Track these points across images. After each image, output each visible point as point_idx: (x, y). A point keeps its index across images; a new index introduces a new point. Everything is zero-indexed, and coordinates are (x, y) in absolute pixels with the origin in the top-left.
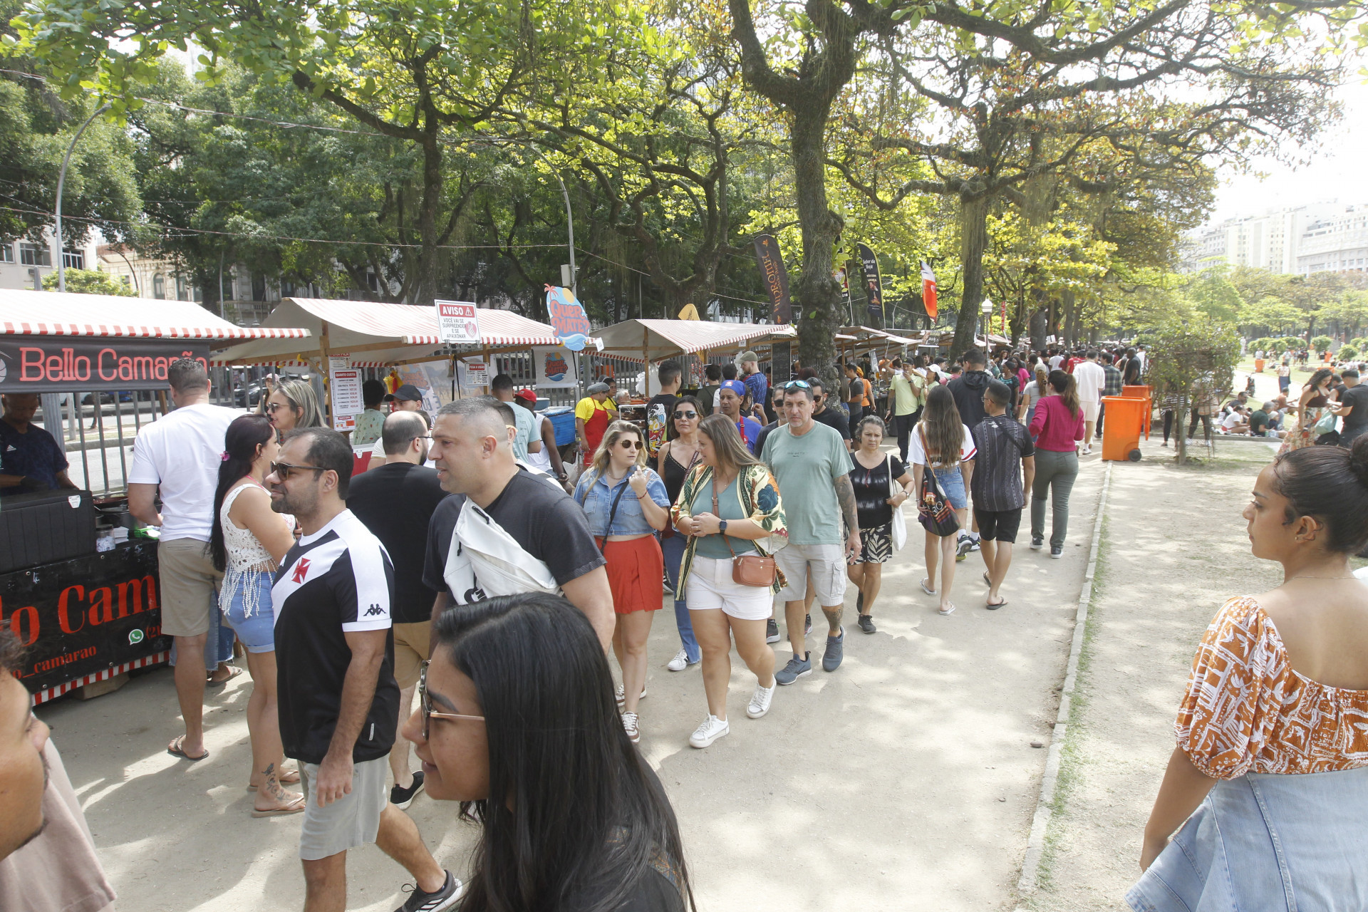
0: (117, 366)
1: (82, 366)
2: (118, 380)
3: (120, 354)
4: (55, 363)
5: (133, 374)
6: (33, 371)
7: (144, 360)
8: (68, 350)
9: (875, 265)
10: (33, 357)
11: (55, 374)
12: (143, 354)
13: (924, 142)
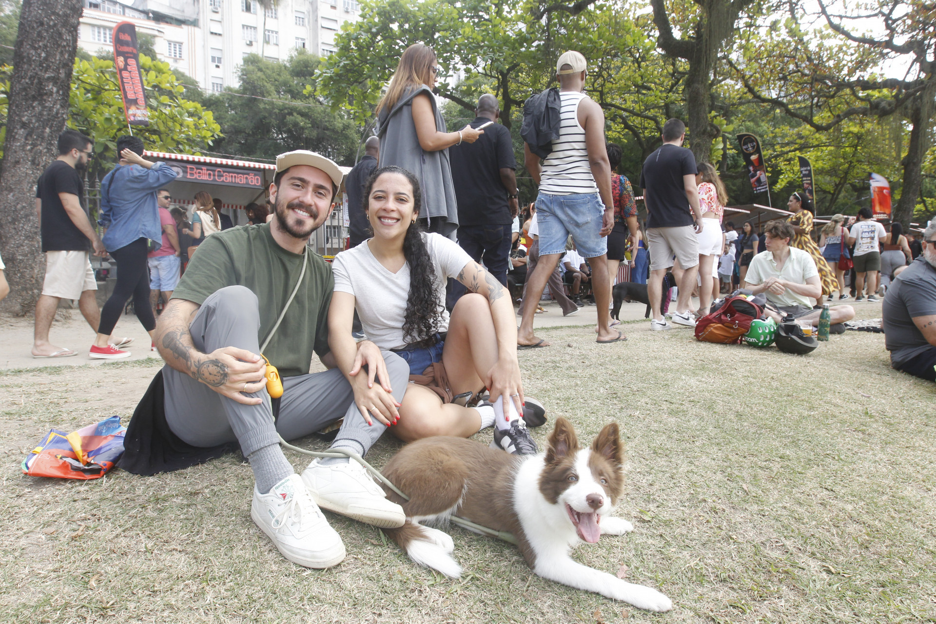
0: (223, 176)
1: (210, 175)
2: (223, 181)
3: (224, 172)
4: (199, 173)
5: (229, 179)
6: (192, 174)
7: (234, 175)
8: (204, 168)
9: (810, 171)
10: (192, 169)
11: (199, 177)
12: (234, 173)
13: (879, 80)
